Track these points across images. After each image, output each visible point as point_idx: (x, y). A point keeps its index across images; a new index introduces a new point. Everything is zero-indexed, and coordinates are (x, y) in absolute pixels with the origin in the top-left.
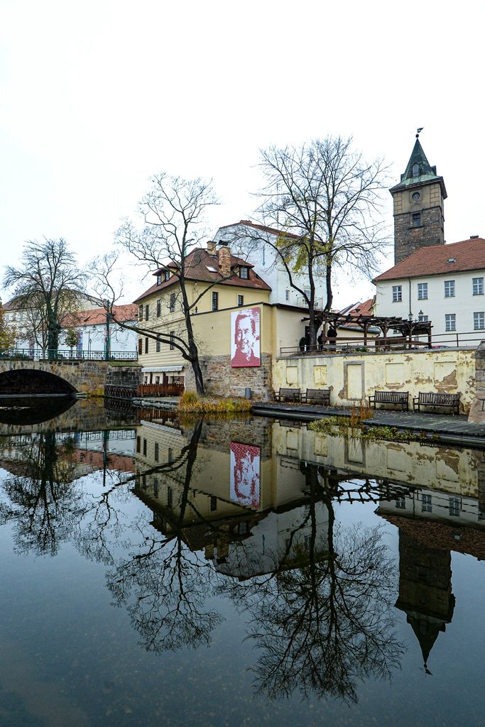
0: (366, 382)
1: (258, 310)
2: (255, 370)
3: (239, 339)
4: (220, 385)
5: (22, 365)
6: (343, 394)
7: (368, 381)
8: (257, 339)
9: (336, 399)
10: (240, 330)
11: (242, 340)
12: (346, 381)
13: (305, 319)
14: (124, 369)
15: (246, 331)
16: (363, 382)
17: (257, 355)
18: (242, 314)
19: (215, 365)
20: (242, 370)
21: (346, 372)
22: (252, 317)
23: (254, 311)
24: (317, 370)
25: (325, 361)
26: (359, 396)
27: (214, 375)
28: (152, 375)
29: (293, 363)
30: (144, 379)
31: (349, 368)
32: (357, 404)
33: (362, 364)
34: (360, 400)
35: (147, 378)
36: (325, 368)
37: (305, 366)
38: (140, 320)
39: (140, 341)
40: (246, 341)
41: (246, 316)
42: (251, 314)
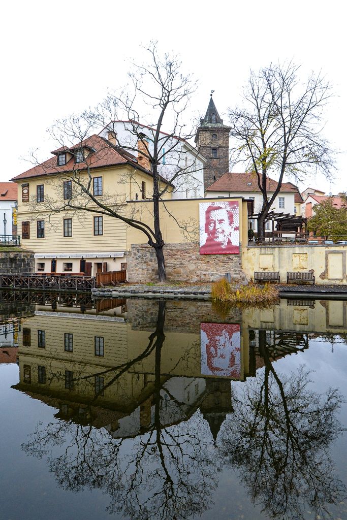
0: (346, 266)
1: (237, 203)
2: (231, 257)
3: (211, 228)
4: (182, 270)
6: (323, 276)
8: (236, 229)
9: (319, 281)
10: (212, 220)
11: (215, 230)
12: (327, 266)
14: (12, 255)
15: (221, 222)
16: (344, 266)
17: (235, 243)
18: (216, 205)
19: (175, 252)
20: (213, 257)
21: (327, 258)
22: (228, 209)
23: (231, 204)
24: (295, 257)
25: (306, 250)
26: (340, 276)
28: (54, 262)
29: (269, 251)
30: (36, 267)
31: (330, 256)
32: (338, 283)
33: (342, 253)
34: (342, 280)
35: (42, 265)
36: (305, 256)
37: (283, 253)
38: (23, 201)
39: (26, 225)
40: (220, 230)
41: (221, 208)
42: (228, 206)
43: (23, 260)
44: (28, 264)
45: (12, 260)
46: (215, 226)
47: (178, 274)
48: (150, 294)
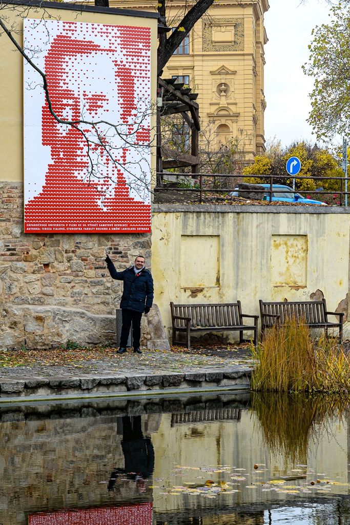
2: (123, 244)
6: (346, 310)
8: (143, 135)
11: (76, 133)
17: (142, 194)
23: (128, 37)
24: (277, 246)
25: (304, 223)
29: (208, 225)
36: (300, 242)
37: (245, 234)
41: (96, 48)
42: (117, 44)
48: (43, 394)
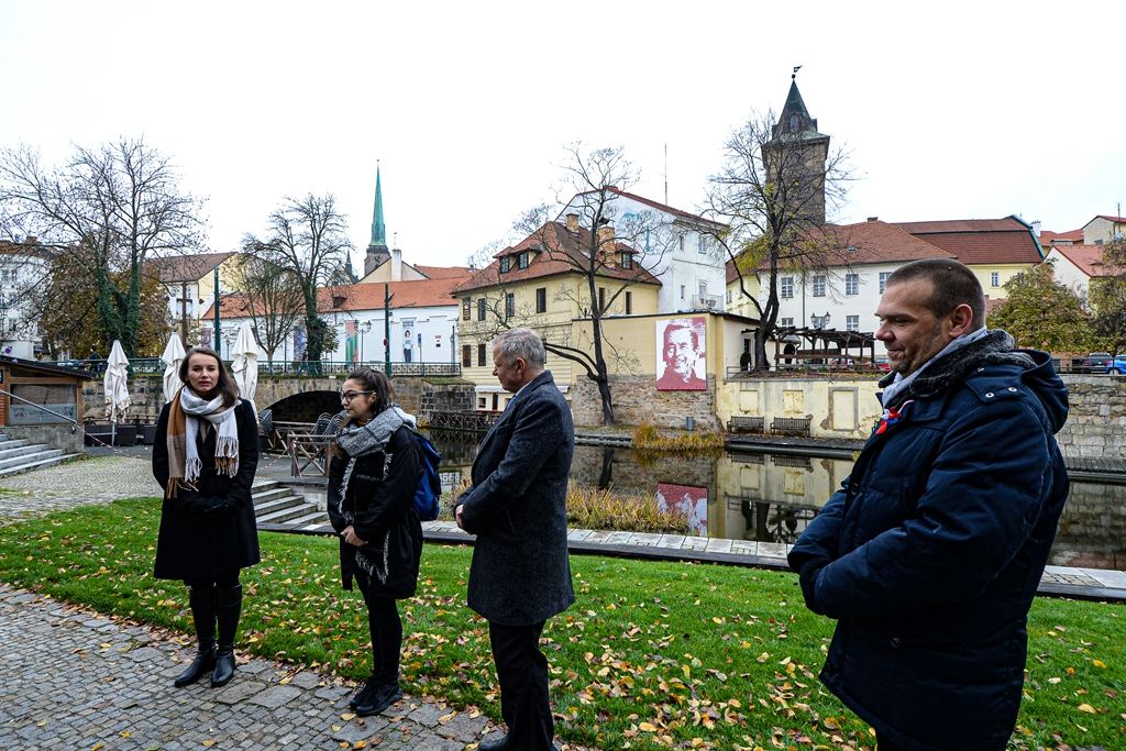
0: (859, 411)
1: (703, 320)
2: (697, 394)
3: (670, 355)
4: (636, 412)
5: (315, 386)
6: (826, 424)
7: (864, 409)
8: (701, 356)
9: (817, 429)
10: (672, 344)
11: (675, 356)
12: (831, 408)
13: (747, 331)
14: (450, 388)
15: (682, 345)
16: (856, 411)
17: (701, 375)
18: (676, 324)
19: (627, 387)
20: (674, 394)
21: (831, 398)
22: (692, 328)
23: (695, 322)
24: (787, 395)
25: (800, 385)
26: (851, 426)
27: (624, 399)
28: (495, 396)
29: (751, 386)
30: (478, 402)
31: (836, 394)
32: (847, 435)
33: (854, 390)
34: (852, 431)
35: (484, 400)
36: (800, 393)
37: (770, 390)
38: (464, 319)
39: (467, 349)
40: (682, 358)
41: (683, 327)
42: (691, 325)
43: (463, 394)
44: (468, 400)
45: (451, 394)
46: (675, 352)
47: (632, 416)
